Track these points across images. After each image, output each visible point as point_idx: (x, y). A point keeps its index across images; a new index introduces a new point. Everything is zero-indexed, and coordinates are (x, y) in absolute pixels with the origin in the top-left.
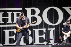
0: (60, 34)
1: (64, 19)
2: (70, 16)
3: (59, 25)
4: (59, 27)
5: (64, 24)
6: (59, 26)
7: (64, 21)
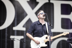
0: (6, 45)
1: (16, 19)
2: (27, 15)
3: (6, 30)
4: (6, 34)
5: (15, 28)
6: (6, 32)
7: (16, 23)
